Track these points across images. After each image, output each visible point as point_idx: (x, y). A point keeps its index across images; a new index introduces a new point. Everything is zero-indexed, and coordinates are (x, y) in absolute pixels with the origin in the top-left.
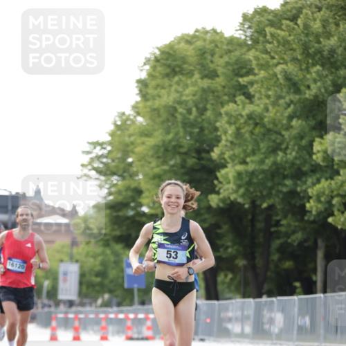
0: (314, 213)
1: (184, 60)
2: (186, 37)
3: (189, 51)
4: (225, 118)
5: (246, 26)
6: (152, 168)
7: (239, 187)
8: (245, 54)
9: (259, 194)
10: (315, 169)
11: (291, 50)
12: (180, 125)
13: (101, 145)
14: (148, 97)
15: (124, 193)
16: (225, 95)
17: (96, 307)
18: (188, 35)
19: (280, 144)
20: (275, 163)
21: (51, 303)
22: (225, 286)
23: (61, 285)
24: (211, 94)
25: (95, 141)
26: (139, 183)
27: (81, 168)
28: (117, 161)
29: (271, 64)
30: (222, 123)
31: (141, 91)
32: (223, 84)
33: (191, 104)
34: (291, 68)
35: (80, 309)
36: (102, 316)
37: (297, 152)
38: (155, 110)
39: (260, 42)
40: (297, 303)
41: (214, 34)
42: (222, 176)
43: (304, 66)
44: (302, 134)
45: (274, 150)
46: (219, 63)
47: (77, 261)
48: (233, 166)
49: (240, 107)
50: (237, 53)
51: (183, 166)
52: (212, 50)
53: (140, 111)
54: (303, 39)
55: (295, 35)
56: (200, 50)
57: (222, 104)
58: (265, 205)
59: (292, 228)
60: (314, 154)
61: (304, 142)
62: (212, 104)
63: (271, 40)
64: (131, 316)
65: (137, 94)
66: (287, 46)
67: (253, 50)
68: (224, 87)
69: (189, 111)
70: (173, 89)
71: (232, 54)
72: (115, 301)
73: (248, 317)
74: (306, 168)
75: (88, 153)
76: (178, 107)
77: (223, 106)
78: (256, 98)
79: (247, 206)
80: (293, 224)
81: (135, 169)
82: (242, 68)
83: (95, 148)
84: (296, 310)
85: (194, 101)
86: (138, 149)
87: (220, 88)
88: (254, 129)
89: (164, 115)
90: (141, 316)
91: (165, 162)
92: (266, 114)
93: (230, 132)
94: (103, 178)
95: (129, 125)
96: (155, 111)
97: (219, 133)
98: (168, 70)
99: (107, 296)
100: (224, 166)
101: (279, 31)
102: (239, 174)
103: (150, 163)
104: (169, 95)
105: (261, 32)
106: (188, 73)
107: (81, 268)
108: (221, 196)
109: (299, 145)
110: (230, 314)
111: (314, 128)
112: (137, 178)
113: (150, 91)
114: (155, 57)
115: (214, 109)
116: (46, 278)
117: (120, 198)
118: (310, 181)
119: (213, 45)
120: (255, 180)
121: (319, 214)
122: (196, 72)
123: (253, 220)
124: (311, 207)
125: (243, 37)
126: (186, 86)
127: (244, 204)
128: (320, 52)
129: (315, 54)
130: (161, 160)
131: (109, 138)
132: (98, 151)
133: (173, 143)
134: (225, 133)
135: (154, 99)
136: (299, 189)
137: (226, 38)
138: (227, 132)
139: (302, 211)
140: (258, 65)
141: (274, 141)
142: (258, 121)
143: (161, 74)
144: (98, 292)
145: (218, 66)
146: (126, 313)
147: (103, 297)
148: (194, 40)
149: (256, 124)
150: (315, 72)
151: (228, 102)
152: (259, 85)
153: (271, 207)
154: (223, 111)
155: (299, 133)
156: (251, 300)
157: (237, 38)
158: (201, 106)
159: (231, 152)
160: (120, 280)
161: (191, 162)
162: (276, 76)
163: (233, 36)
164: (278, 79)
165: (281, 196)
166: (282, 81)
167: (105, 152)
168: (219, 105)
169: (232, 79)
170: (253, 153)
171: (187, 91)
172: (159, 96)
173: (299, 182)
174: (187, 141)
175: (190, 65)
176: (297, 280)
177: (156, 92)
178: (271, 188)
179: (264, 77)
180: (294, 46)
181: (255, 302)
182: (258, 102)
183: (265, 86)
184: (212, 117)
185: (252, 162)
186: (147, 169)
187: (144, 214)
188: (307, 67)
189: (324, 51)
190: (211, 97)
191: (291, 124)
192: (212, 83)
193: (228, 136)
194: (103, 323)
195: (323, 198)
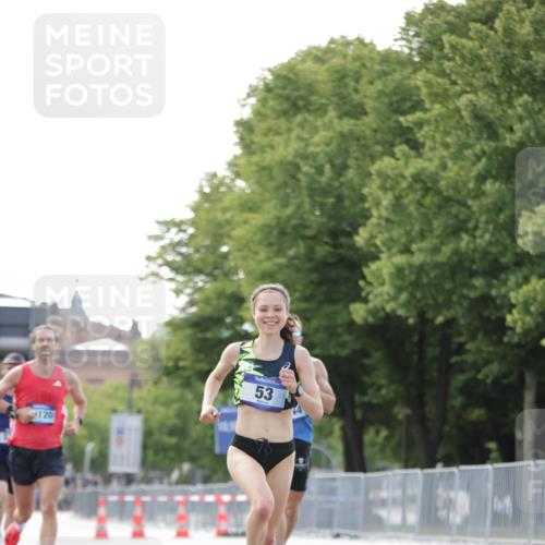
0: (519, 330)
1: (311, 88)
2: (315, 52)
3: (320, 75)
4: (377, 181)
5: (411, 33)
6: (260, 262)
7: (400, 290)
8: (409, 78)
9: (431, 301)
10: (522, 260)
11: (483, 70)
12: (305, 192)
13: (179, 225)
14: (254, 147)
15: (214, 302)
16: (378, 143)
17: (170, 484)
18: (317, 48)
19: (466, 221)
20: (456, 252)
21: (98, 478)
22: (377, 449)
23: (114, 450)
24: (355, 143)
25: (169, 219)
26: (239, 286)
27: (146, 262)
28: (203, 251)
29: (451, 93)
30: (372, 189)
31: (242, 139)
32: (374, 126)
33: (322, 159)
34: (484, 99)
35: (143, 487)
36: (179, 498)
37: (493, 235)
38: (264, 168)
39: (434, 58)
41: (361, 46)
42: (372, 273)
43: (503, 97)
44: (500, 204)
45: (455, 232)
46: (368, 93)
47: (139, 412)
48: (389, 257)
49: (401, 162)
51: (310, 258)
52: (356, 72)
53: (241, 170)
55: (489, 47)
56: (337, 72)
57: (373, 159)
58: (440, 319)
59: (484, 355)
61: (502, 217)
62: (357, 159)
63: (450, 55)
64: (226, 498)
65: (236, 144)
66: (476, 64)
67: (423, 71)
68: (375, 131)
70: (293, 135)
71: (390, 77)
72: (199, 474)
73: (412, 499)
74: (505, 260)
75: (158, 238)
76: (301, 163)
77: (373, 162)
78: (427, 148)
79: (411, 321)
80: (485, 348)
81: (232, 264)
82: (404, 100)
83: (168, 230)
84: (490, 486)
85: (327, 154)
86: (238, 232)
87: (368, 133)
88: (423, 197)
89: (280, 177)
90: (241, 498)
91: (280, 252)
92: (443, 174)
93: (385, 203)
94: (180, 278)
95: (224, 193)
96: (265, 171)
97: (367, 205)
98: (286, 105)
99: (186, 467)
100: (376, 258)
101: (464, 41)
102: (399, 271)
104: (287, 144)
105: (435, 42)
106: (318, 110)
107: (146, 421)
108: (371, 305)
109: (495, 223)
110: (384, 494)
112: (235, 278)
113: (258, 138)
114: (266, 85)
115: (359, 166)
116: (91, 439)
117: (208, 310)
118: (512, 280)
119: (358, 64)
120: (425, 280)
121: (527, 332)
122: (330, 108)
123: (421, 344)
124: (515, 322)
125: (407, 51)
126: (316, 130)
127: (407, 319)
128: (529, 72)
130: (275, 248)
131: (190, 215)
132: (174, 235)
133: (294, 222)
134: (378, 204)
135: (263, 151)
136: (494, 293)
137: (378, 53)
138: (380, 203)
139: (500, 327)
140: (429, 94)
141: (456, 217)
142: (429, 185)
143: (274, 110)
144: (172, 460)
145: (366, 97)
146: (218, 494)
147: (181, 469)
148: (328, 56)
149: (427, 190)
151: (383, 154)
152: (432, 127)
153: (450, 323)
154: (373, 169)
155: (495, 204)
156: (418, 472)
157: (396, 52)
158: (338, 161)
159: (386, 235)
160: (208, 442)
161: (322, 251)
162: (459, 112)
163: (390, 49)
164: (462, 117)
165: (465, 304)
166: (468, 121)
167: (184, 236)
168: (368, 159)
169: (388, 119)
170: (422, 235)
171: (317, 139)
172: (272, 147)
173: (495, 282)
174: (316, 218)
175: (322, 97)
176: (491, 439)
177: (265, 140)
178: (450, 293)
179: (440, 115)
180: (489, 64)
181: (424, 475)
182: (430, 154)
183: (441, 128)
184: (356, 180)
185: (420, 250)
186: (252, 263)
187: (247, 335)
188: (509, 98)
189: (536, 71)
190: (354, 147)
191: (484, 189)
192: (356, 125)
193: (382, 210)
194: (181, 510)
195: (533, 308)
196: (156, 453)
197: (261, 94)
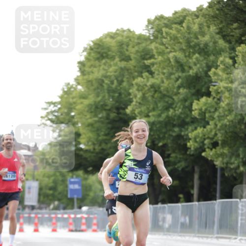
0: (192, 149)
1: (109, 49)
2: (110, 34)
3: (113, 43)
4: (136, 87)
5: (150, 27)
6: (87, 119)
8: (149, 45)
9: (157, 137)
10: (194, 121)
11: (179, 43)
12: (106, 91)
13: (54, 104)
14: (85, 72)
16: (136, 72)
17: (49, 210)
18: (112, 33)
19: (172, 104)
20: (168, 117)
21: (20, 207)
23: (27, 196)
24: (126, 71)
25: (50, 101)
26: (79, 129)
27: (41, 119)
28: (64, 114)
29: (166, 52)
30: (133, 90)
31: (80, 69)
32: (134, 64)
33: (113, 78)
34: (179, 55)
35: (39, 211)
36: (53, 216)
37: (182, 109)
38: (89, 81)
39: (159, 38)
40: (180, 208)
41: (129, 32)
43: (187, 54)
44: (186, 98)
45: (167, 108)
46: (132, 51)
47: (37, 180)
49: (145, 80)
50: (144, 45)
51: (107, 118)
52: (128, 43)
53: (80, 82)
54: (187, 36)
55: (181, 34)
56: (120, 42)
57: (134, 78)
58: (161, 144)
59: (178, 159)
60: (193, 110)
61: (187, 104)
62: (127, 78)
63: (166, 37)
64: (72, 216)
66: (176, 41)
67: (154, 43)
68: (135, 67)
70: (101, 68)
71: (141, 45)
72: (62, 206)
74: (188, 120)
75: (46, 109)
76: (104, 79)
77: (134, 80)
78: (155, 74)
79: (149, 144)
80: (178, 156)
81: (76, 120)
82: (147, 54)
83: (50, 106)
84: (180, 212)
85: (115, 76)
86: (79, 107)
87: (132, 67)
88: (154, 94)
89: (96, 85)
90: (79, 216)
91: (96, 116)
92: (162, 85)
93: (139, 96)
94: (54, 125)
95: (73, 91)
96: (90, 82)
97: (131, 97)
98: (98, 56)
99: (56, 203)
100: (135, 118)
101: (171, 31)
103: (86, 116)
104: (99, 71)
105: (159, 31)
106: (111, 58)
107: (40, 184)
109: (183, 105)
111: (193, 95)
112: (77, 126)
113: (87, 69)
114: (91, 47)
115: (128, 81)
118: (190, 128)
119: (128, 39)
120: (155, 128)
121: (196, 150)
122: (116, 57)
124: (191, 146)
125: (148, 34)
126: (110, 66)
128: (198, 45)
129: (195, 46)
130: (93, 114)
131: (59, 100)
132: (52, 108)
133: (102, 103)
134: (136, 96)
135: (89, 73)
136: (183, 133)
137: (136, 35)
139: (185, 148)
140: (157, 52)
141: (167, 102)
142: (157, 89)
143: (94, 58)
144: (51, 200)
145: (131, 53)
146: (69, 214)
147: (54, 204)
148: (116, 36)
149: (156, 91)
150: (195, 59)
151: (138, 76)
152: (158, 66)
153: (164, 146)
154: (134, 82)
155: (184, 98)
157: (143, 35)
158: (120, 79)
159: (139, 110)
160: (65, 193)
161: (113, 115)
162: (169, 60)
163: (141, 34)
164: (170, 62)
165: (172, 138)
166: (173, 63)
167: (56, 108)
168: (132, 78)
169: (140, 62)
170: (154, 109)
171: (111, 69)
172: (93, 72)
173: (183, 129)
174: (110, 102)
175: (113, 52)
176: (181, 193)
177: (90, 70)
178: (165, 133)
179: (162, 61)
180: (181, 40)
181: (154, 208)
182: (157, 77)
183: (161, 66)
184: (127, 87)
185: (153, 115)
186: (84, 120)
187: (81, 149)
188: (189, 55)
189: (201, 44)
190: (126, 73)
191: (179, 91)
192: (127, 64)
193: (137, 99)
194: (54, 221)
195: (198, 140)
196: (44, 197)
197: (88, 51)
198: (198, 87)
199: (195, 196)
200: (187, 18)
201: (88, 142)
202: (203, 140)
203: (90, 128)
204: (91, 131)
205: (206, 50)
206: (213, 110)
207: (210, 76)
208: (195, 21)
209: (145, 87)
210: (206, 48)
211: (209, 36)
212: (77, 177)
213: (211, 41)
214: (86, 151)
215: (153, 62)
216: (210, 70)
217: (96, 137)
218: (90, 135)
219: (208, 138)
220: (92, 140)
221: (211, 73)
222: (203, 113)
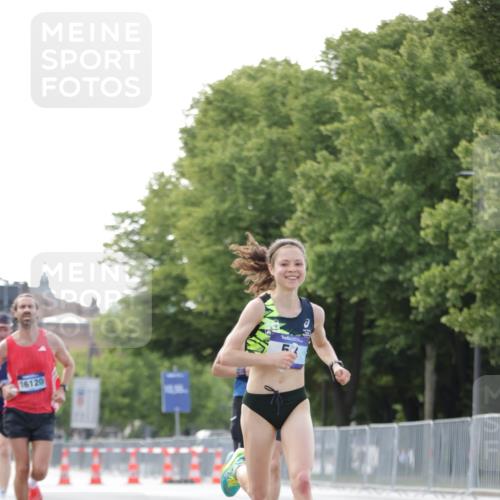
0: (421, 309)
1: (245, 102)
2: (248, 71)
3: (253, 90)
4: (301, 181)
5: (331, 56)
6: (202, 248)
7: (320, 274)
8: (328, 94)
9: (346, 284)
10: (424, 250)
11: (391, 88)
12: (239, 190)
13: (132, 217)
14: (196, 151)
15: (163, 284)
16: (302, 149)
17: (123, 438)
18: (251, 68)
19: (376, 216)
20: (368, 242)
21: (62, 432)
23: (76, 409)
24: (282, 149)
25: (123, 211)
26: (184, 269)
27: (104, 248)
28: (152, 239)
29: (364, 107)
30: (297, 188)
31: (186, 144)
32: (299, 134)
33: (254, 162)
34: (393, 113)
35: (101, 440)
36: (131, 450)
37: (399, 227)
38: (205, 169)
39: (350, 77)
40: (397, 432)
41: (287, 67)
43: (409, 111)
44: (407, 203)
45: (368, 224)
46: (294, 106)
47: (97, 376)
48: (312, 246)
49: (322, 166)
50: (318, 93)
52: (284, 88)
53: (186, 170)
54: (407, 73)
55: (396, 69)
56: (267, 88)
57: (298, 162)
58: (354, 299)
59: (392, 330)
60: (421, 229)
61: (409, 214)
62: (284, 162)
63: (363, 74)
64: (171, 450)
65: (182, 148)
66: (385, 84)
67: (340, 89)
68: (300, 139)
69: (252, 172)
70: (230, 141)
71: (312, 93)
72: (149, 429)
73: (330, 452)
74: (411, 248)
75: (114, 228)
76: (236, 165)
77: (298, 165)
78: (343, 154)
79: (329, 300)
80: (392, 324)
81: (177, 251)
82: (325, 112)
83: (123, 221)
84: (396, 441)
85: (259, 158)
87: (294, 140)
88: (341, 195)
89: (218, 177)
90: (184, 450)
91: (219, 241)
92: (356, 175)
93: (308, 200)
95: (170, 190)
96: (206, 171)
97: (292, 202)
98: (224, 116)
99: (137, 423)
101: (375, 63)
102: (320, 257)
103: (198, 242)
104: (224, 149)
105: (351, 63)
106: (251, 119)
107: (103, 384)
109: (402, 218)
111: (422, 195)
112: (180, 262)
113: (200, 144)
114: (207, 98)
115: (286, 168)
117: (157, 289)
118: (416, 266)
119: (285, 81)
120: (342, 267)
121: (429, 310)
122: (261, 119)
123: (338, 320)
124: (418, 302)
125: (326, 71)
126: (249, 137)
127: (325, 298)
128: (431, 91)
129: (425, 94)
130: (213, 237)
131: (142, 208)
132: (127, 226)
133: (230, 215)
134: (301, 200)
135: (204, 154)
136: (401, 277)
137: (302, 72)
138: (304, 199)
139: (405, 308)
140: (346, 108)
141: (368, 212)
142: (346, 185)
143: (213, 120)
144: (126, 417)
145: (291, 109)
146: (164, 447)
147: (133, 426)
148: (260, 74)
149: (344, 189)
150: (424, 119)
151: (305, 159)
152: (348, 135)
153: (363, 302)
154: (298, 171)
155: (402, 202)
156: (334, 429)
157: (317, 72)
158: (268, 164)
159: (310, 228)
160: (156, 402)
162: (371, 123)
163: (312, 69)
164: (374, 128)
165: (377, 287)
166: (379, 131)
167: (136, 226)
168: (293, 163)
169: (311, 128)
170: (340, 227)
171: (250, 144)
172: (212, 151)
173: (401, 268)
174: (249, 212)
175: (255, 108)
176: (396, 402)
177: (206, 146)
178: (363, 276)
179: (356, 126)
180: (396, 83)
181: (340, 431)
182: (346, 159)
183: (355, 137)
184: (284, 180)
185: (338, 240)
186: (194, 250)
187: (190, 311)
188: (414, 112)
189: (437, 90)
190: (282, 152)
191: (393, 189)
192: (283, 133)
193: (305, 205)
194: (133, 461)
195: (432, 290)
196: (112, 412)
197: (202, 106)
198: (431, 180)
199: (428, 408)
200: (409, 36)
201: (203, 297)
202: (443, 290)
203: (206, 267)
204: (210, 274)
205: (448, 102)
206: (463, 227)
207: (457, 157)
208: (424, 41)
209: (320, 179)
210: (449, 98)
211: (453, 74)
212: (181, 368)
213: (459, 83)
214: (199, 315)
215: (338, 128)
216: (456, 144)
217: (219, 286)
218: (208, 281)
219: (454, 285)
220: (211, 291)
221: (459, 151)
222: (442, 234)
